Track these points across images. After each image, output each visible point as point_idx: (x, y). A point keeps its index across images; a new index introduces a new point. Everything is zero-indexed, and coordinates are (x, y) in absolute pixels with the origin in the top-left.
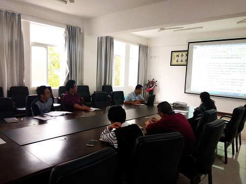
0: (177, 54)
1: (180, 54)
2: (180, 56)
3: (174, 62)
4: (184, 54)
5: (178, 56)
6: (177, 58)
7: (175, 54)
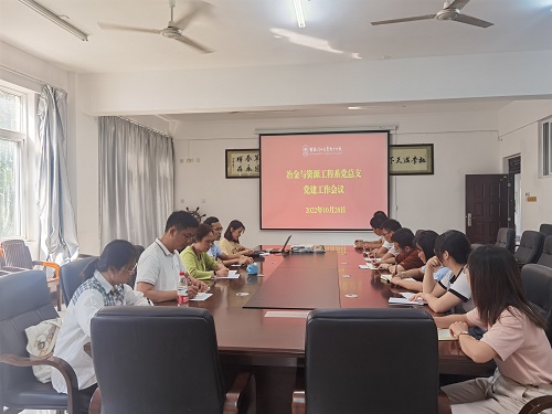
1: (244, 155)
2: (244, 159)
3: (233, 172)
7: (235, 156)
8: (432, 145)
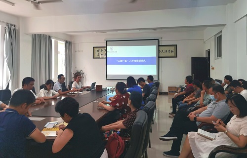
0: (98, 49)
1: (100, 49)
2: (100, 50)
3: (96, 56)
4: (103, 49)
5: (98, 51)
6: (97, 53)
7: (96, 49)
8: (176, 45)
